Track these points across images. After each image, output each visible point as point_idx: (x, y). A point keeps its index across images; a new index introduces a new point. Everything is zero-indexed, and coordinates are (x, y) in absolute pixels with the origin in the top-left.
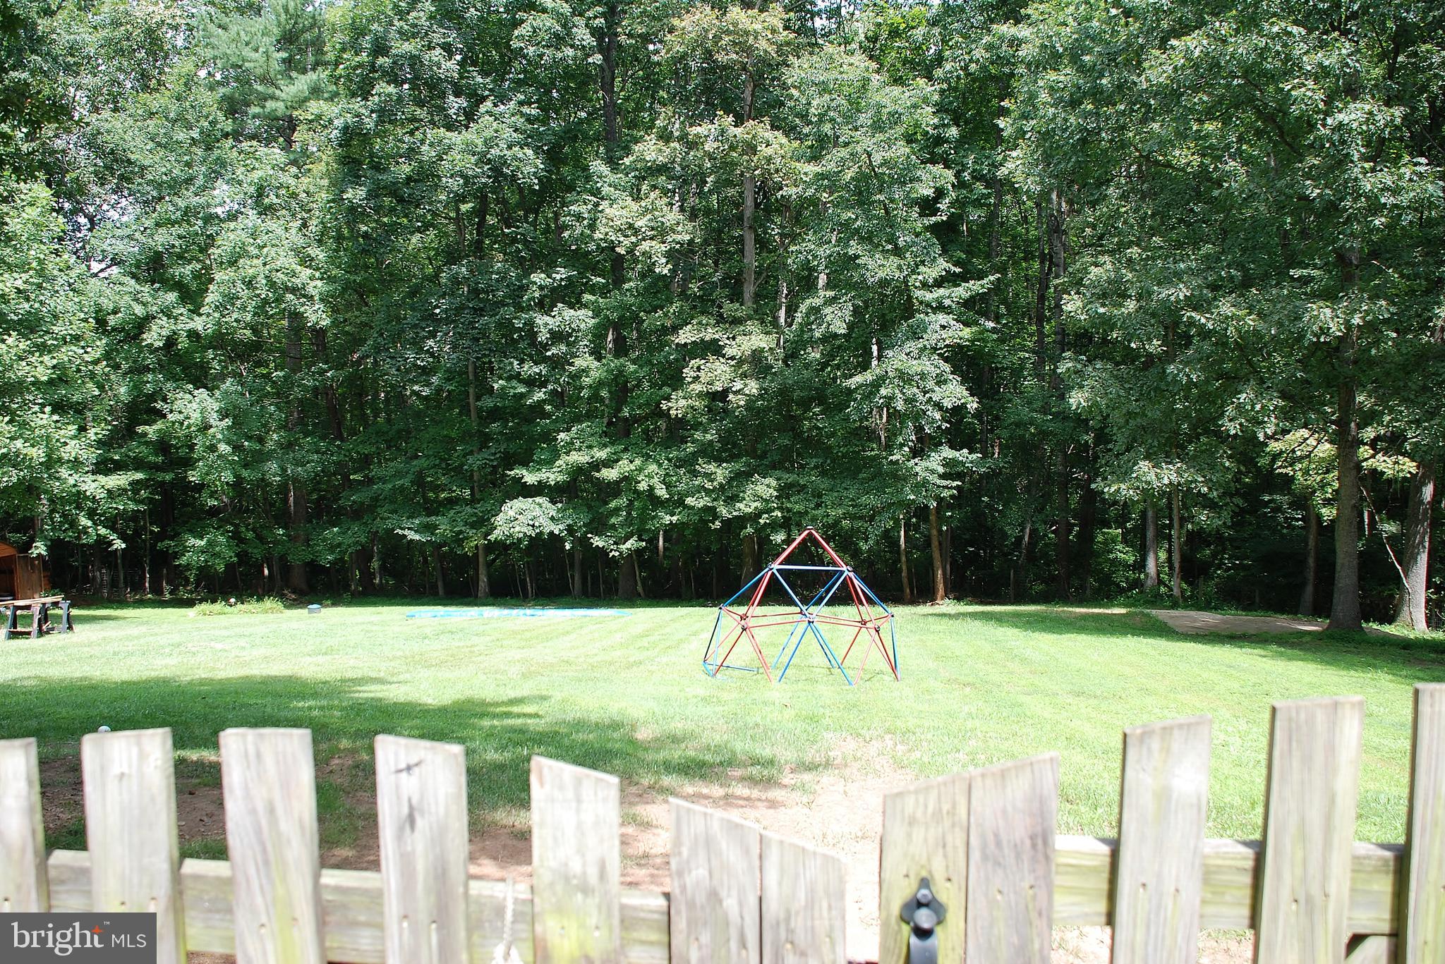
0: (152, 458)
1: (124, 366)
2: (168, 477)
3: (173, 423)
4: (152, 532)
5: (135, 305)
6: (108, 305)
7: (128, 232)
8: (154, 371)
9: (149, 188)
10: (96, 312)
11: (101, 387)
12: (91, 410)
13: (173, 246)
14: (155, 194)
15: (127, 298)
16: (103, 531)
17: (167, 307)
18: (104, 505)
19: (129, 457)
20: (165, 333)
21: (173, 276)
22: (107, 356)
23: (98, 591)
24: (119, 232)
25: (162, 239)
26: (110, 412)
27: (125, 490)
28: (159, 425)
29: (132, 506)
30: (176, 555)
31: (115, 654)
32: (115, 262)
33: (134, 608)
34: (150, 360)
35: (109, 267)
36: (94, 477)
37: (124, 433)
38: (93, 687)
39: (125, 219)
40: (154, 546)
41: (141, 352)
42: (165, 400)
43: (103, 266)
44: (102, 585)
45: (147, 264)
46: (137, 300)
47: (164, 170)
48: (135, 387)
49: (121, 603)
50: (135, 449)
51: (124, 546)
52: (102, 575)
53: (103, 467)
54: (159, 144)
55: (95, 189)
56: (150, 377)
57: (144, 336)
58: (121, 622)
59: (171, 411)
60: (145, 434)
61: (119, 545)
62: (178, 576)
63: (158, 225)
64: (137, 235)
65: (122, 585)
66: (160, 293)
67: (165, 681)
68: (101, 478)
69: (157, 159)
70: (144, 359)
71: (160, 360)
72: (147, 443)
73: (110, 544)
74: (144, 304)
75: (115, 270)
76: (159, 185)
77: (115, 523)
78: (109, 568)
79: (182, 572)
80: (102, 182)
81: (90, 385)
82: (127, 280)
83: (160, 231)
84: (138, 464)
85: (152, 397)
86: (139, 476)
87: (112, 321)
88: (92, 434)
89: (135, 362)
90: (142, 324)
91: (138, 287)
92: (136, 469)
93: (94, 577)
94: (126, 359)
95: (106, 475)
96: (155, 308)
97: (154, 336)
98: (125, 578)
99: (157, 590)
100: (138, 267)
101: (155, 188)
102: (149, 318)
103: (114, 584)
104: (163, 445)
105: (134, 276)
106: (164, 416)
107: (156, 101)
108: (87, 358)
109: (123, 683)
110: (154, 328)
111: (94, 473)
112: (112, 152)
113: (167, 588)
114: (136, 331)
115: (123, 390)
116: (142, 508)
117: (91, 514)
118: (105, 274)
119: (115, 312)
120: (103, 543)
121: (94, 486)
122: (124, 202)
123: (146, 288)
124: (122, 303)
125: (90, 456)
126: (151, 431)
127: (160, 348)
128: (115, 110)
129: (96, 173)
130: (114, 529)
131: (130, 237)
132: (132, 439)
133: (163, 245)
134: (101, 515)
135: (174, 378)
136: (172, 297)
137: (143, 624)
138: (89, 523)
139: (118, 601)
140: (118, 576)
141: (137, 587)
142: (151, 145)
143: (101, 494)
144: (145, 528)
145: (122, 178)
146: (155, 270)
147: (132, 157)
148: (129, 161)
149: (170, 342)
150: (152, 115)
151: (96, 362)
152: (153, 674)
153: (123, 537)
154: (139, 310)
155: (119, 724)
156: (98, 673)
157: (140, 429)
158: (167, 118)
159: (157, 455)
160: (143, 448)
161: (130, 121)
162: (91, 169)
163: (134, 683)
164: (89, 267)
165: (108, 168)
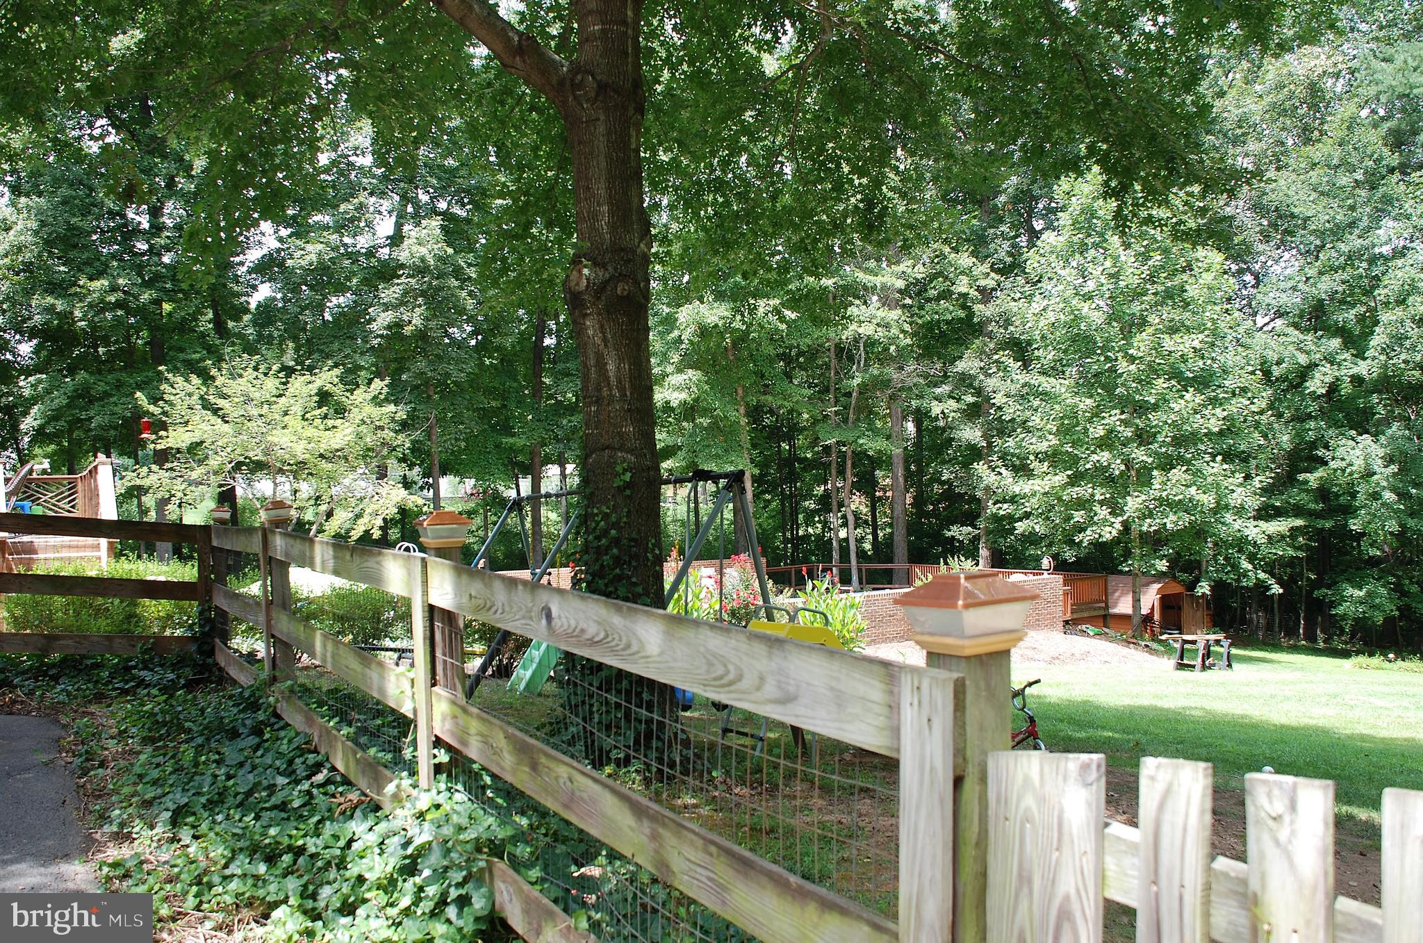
0: (1312, 506)
1: (1287, 415)
2: (1328, 524)
3: (1335, 470)
4: (1309, 579)
5: (1298, 354)
6: (1272, 356)
7: (1290, 284)
8: (1316, 418)
9: (1312, 238)
10: (1262, 364)
11: (1265, 436)
12: (1255, 458)
13: (1336, 292)
14: (1318, 242)
15: (1291, 348)
16: (1262, 575)
17: (1330, 354)
18: (1264, 550)
19: (1289, 503)
20: (1328, 379)
21: (1336, 322)
22: (1271, 406)
23: (1254, 633)
24: (1282, 285)
25: (1326, 285)
26: (1273, 460)
27: (1283, 537)
28: (1320, 473)
29: (1291, 552)
30: (1332, 604)
31: (1272, 696)
32: (1280, 314)
33: (1288, 653)
34: (1313, 408)
35: (1272, 320)
36: (1256, 523)
37: (1286, 480)
38: (1255, 726)
39: (1288, 271)
40: (1310, 593)
41: (1303, 400)
42: (1327, 447)
43: (1267, 319)
44: (1257, 627)
45: (1310, 313)
46: (1299, 349)
47: (1327, 217)
48: (1298, 435)
49: (1276, 647)
50: (1296, 496)
51: (1281, 591)
52: (1258, 617)
53: (1265, 513)
54: (1322, 193)
55: (1261, 247)
56: (1312, 424)
57: (1307, 384)
58: (1276, 665)
59: (1333, 459)
60: (1306, 482)
61: (1277, 589)
62: (1333, 626)
63: (1321, 273)
64: (1301, 286)
65: (1277, 630)
66: (1324, 340)
67: (1325, 732)
68: (1261, 523)
69: (1320, 208)
70: (1306, 407)
71: (1321, 408)
72: (1307, 491)
73: (1268, 588)
74: (1308, 353)
75: (1279, 323)
76: (1320, 234)
77: (1273, 568)
78: (1266, 611)
79: (1337, 621)
80: (1266, 238)
81: (1256, 435)
82: (1290, 330)
83: (1323, 278)
84: (1298, 511)
85: (1313, 445)
86: (1299, 522)
87: (1276, 372)
88: (1257, 482)
89: (1297, 410)
90: (1304, 373)
91: (1301, 336)
92: (1296, 516)
93: (1251, 620)
94: (1288, 408)
95: (1267, 521)
96: (1318, 356)
97: (1316, 384)
98: (1280, 623)
99: (1311, 638)
100: (1301, 317)
101: (1317, 237)
102: (1313, 366)
103: (1269, 627)
104: (1323, 493)
105: (1296, 326)
106: (1326, 463)
107: (1317, 152)
108: (1254, 408)
109: (1282, 726)
110: (1317, 375)
111: (1255, 518)
112: (1277, 209)
113: (1320, 635)
114: (1298, 380)
115: (1285, 438)
116: (1301, 554)
117: (1252, 558)
118: (1269, 328)
119: (1278, 364)
120: (1262, 587)
121: (1256, 531)
122: (1287, 255)
123: (1309, 337)
124: (1286, 353)
125: (1254, 503)
126: (1313, 478)
127: (1323, 395)
128: (1278, 169)
129: (1261, 232)
130: (1273, 575)
131: (1294, 289)
132: (1293, 487)
133: (1326, 292)
134: (1260, 560)
135: (1337, 424)
136: (1336, 343)
137: (1297, 669)
138: (1250, 567)
139: (1273, 645)
140: (1274, 620)
141: (1291, 632)
142: (1314, 195)
143: (1262, 540)
144: (1301, 574)
145: (1288, 232)
146: (1317, 318)
147: (1296, 211)
148: (1293, 216)
149: (1333, 388)
150: (1314, 165)
151: (1262, 413)
152: (1312, 722)
153: (1280, 582)
154: (1303, 359)
155: (1282, 768)
156: (1257, 713)
157: (1301, 477)
158: (1328, 166)
159: (1317, 503)
160: (1304, 495)
161: (1294, 176)
162: (1258, 229)
163: (1293, 728)
164: (1254, 321)
165: (1274, 225)
